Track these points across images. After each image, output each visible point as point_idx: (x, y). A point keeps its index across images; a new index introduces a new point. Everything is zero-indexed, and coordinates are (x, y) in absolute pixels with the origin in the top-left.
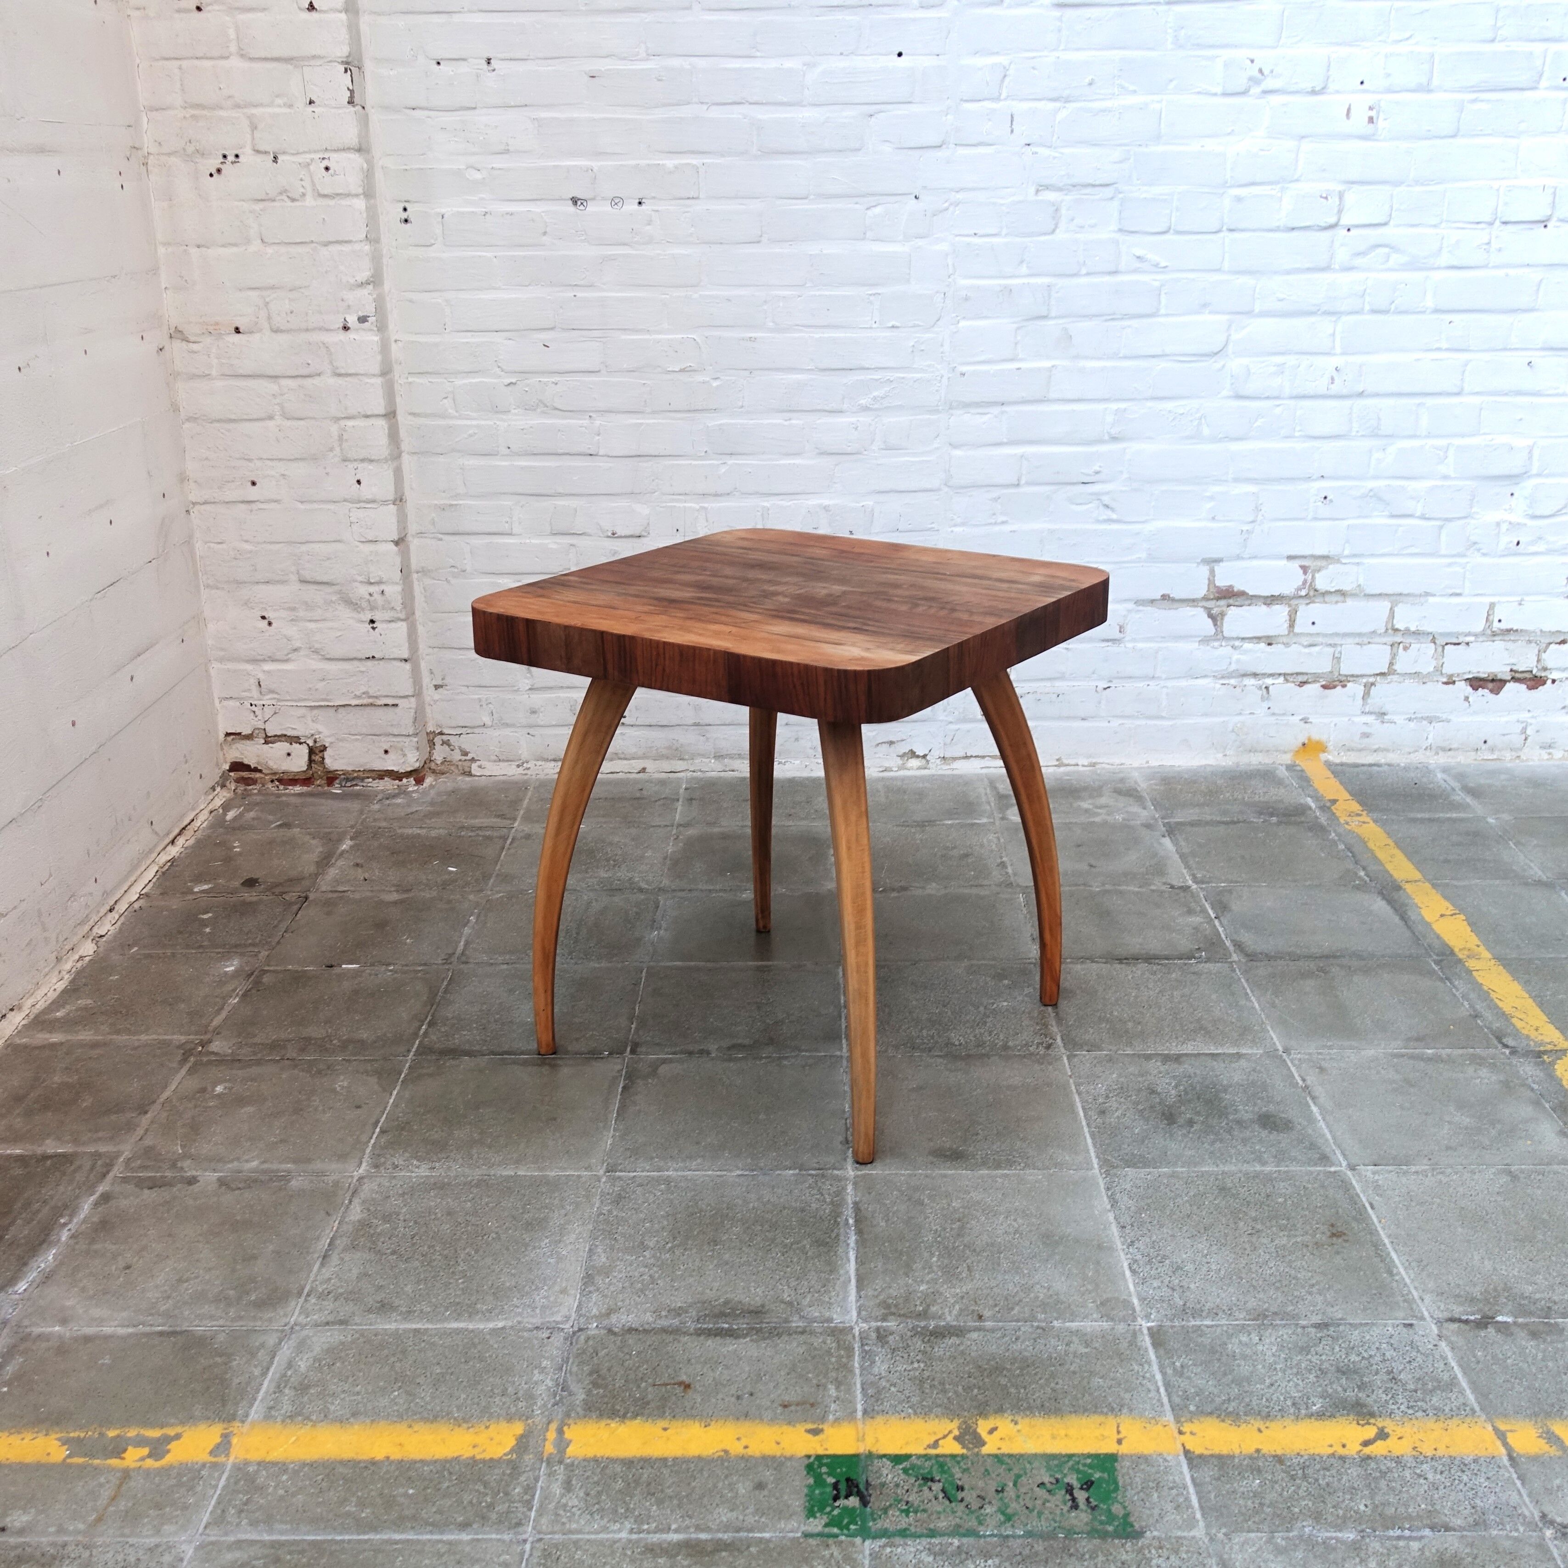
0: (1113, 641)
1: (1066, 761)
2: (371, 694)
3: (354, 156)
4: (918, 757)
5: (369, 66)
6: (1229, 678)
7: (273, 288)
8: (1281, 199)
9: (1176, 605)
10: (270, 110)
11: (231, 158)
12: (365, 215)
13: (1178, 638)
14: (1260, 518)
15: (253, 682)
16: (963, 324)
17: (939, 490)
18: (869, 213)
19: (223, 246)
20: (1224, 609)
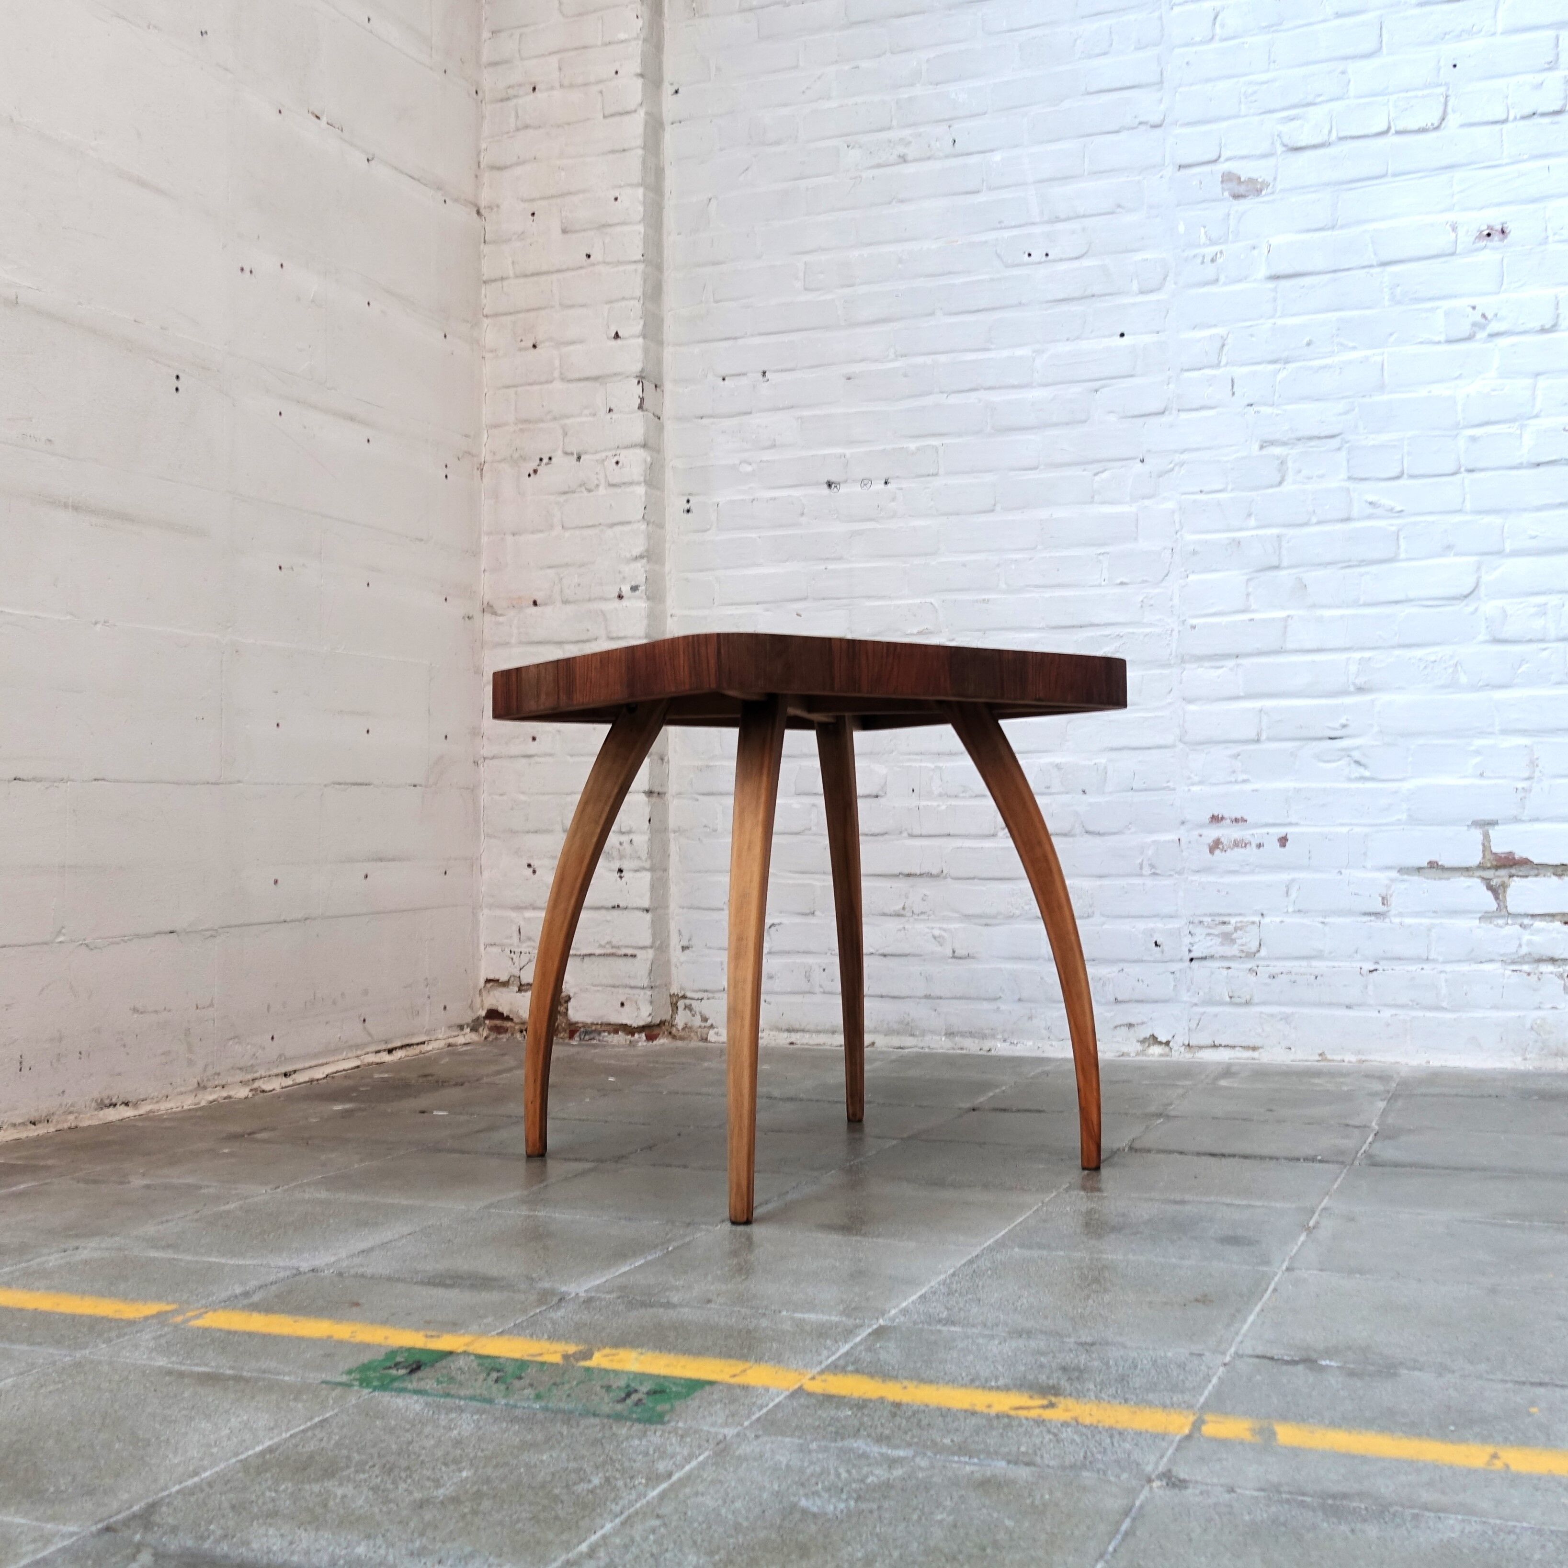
0: (1377, 914)
1: (1329, 1057)
2: (614, 943)
3: (641, 453)
4: (1160, 1043)
5: (668, 386)
6: (1521, 963)
7: (567, 565)
8: (1521, 436)
9: (1446, 874)
10: (579, 419)
11: (545, 460)
12: (643, 499)
13: (1453, 913)
14: (1537, 774)
15: (515, 929)
16: (1192, 577)
17: (1173, 746)
18: (1097, 478)
19: (533, 533)
20: (1506, 879)
